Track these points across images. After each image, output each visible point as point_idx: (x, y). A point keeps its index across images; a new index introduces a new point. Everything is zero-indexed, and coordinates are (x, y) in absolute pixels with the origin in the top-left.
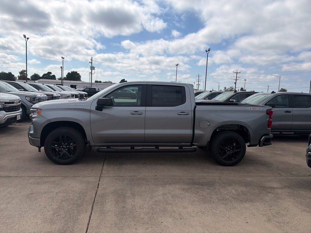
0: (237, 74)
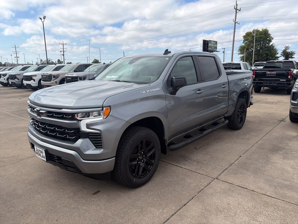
0: (63, 45)
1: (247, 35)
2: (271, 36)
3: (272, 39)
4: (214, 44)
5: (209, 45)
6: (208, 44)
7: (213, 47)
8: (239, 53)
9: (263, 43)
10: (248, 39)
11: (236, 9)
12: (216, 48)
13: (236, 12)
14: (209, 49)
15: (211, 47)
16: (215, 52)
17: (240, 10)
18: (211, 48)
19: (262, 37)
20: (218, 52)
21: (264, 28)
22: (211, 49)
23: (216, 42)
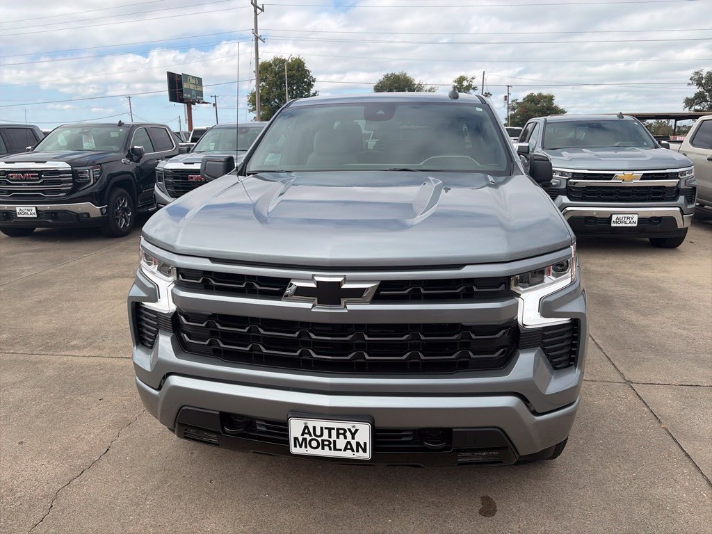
1: (264, 70)
2: (311, 74)
3: (314, 81)
4: (195, 84)
5: (185, 86)
6: (181, 85)
7: (194, 93)
8: (251, 108)
9: (298, 88)
10: (267, 78)
11: (256, 7)
12: (201, 93)
13: (256, 14)
14: (185, 95)
15: (189, 91)
16: (199, 103)
17: (263, 10)
18: (190, 93)
19: (294, 75)
20: (206, 103)
21: (296, 56)
22: (189, 96)
23: (200, 80)
